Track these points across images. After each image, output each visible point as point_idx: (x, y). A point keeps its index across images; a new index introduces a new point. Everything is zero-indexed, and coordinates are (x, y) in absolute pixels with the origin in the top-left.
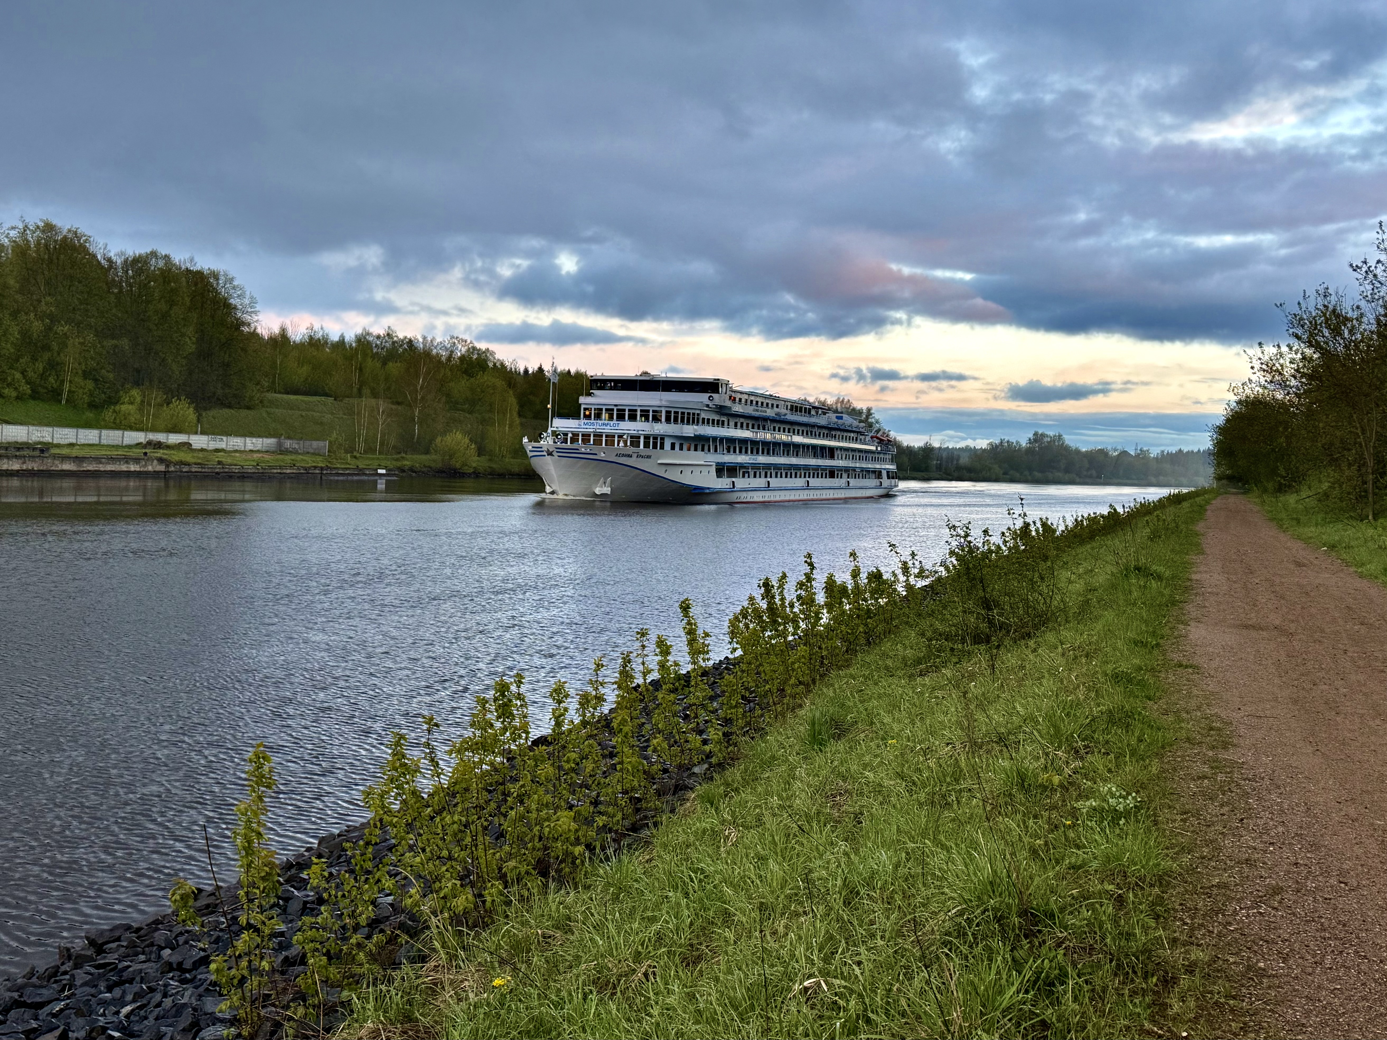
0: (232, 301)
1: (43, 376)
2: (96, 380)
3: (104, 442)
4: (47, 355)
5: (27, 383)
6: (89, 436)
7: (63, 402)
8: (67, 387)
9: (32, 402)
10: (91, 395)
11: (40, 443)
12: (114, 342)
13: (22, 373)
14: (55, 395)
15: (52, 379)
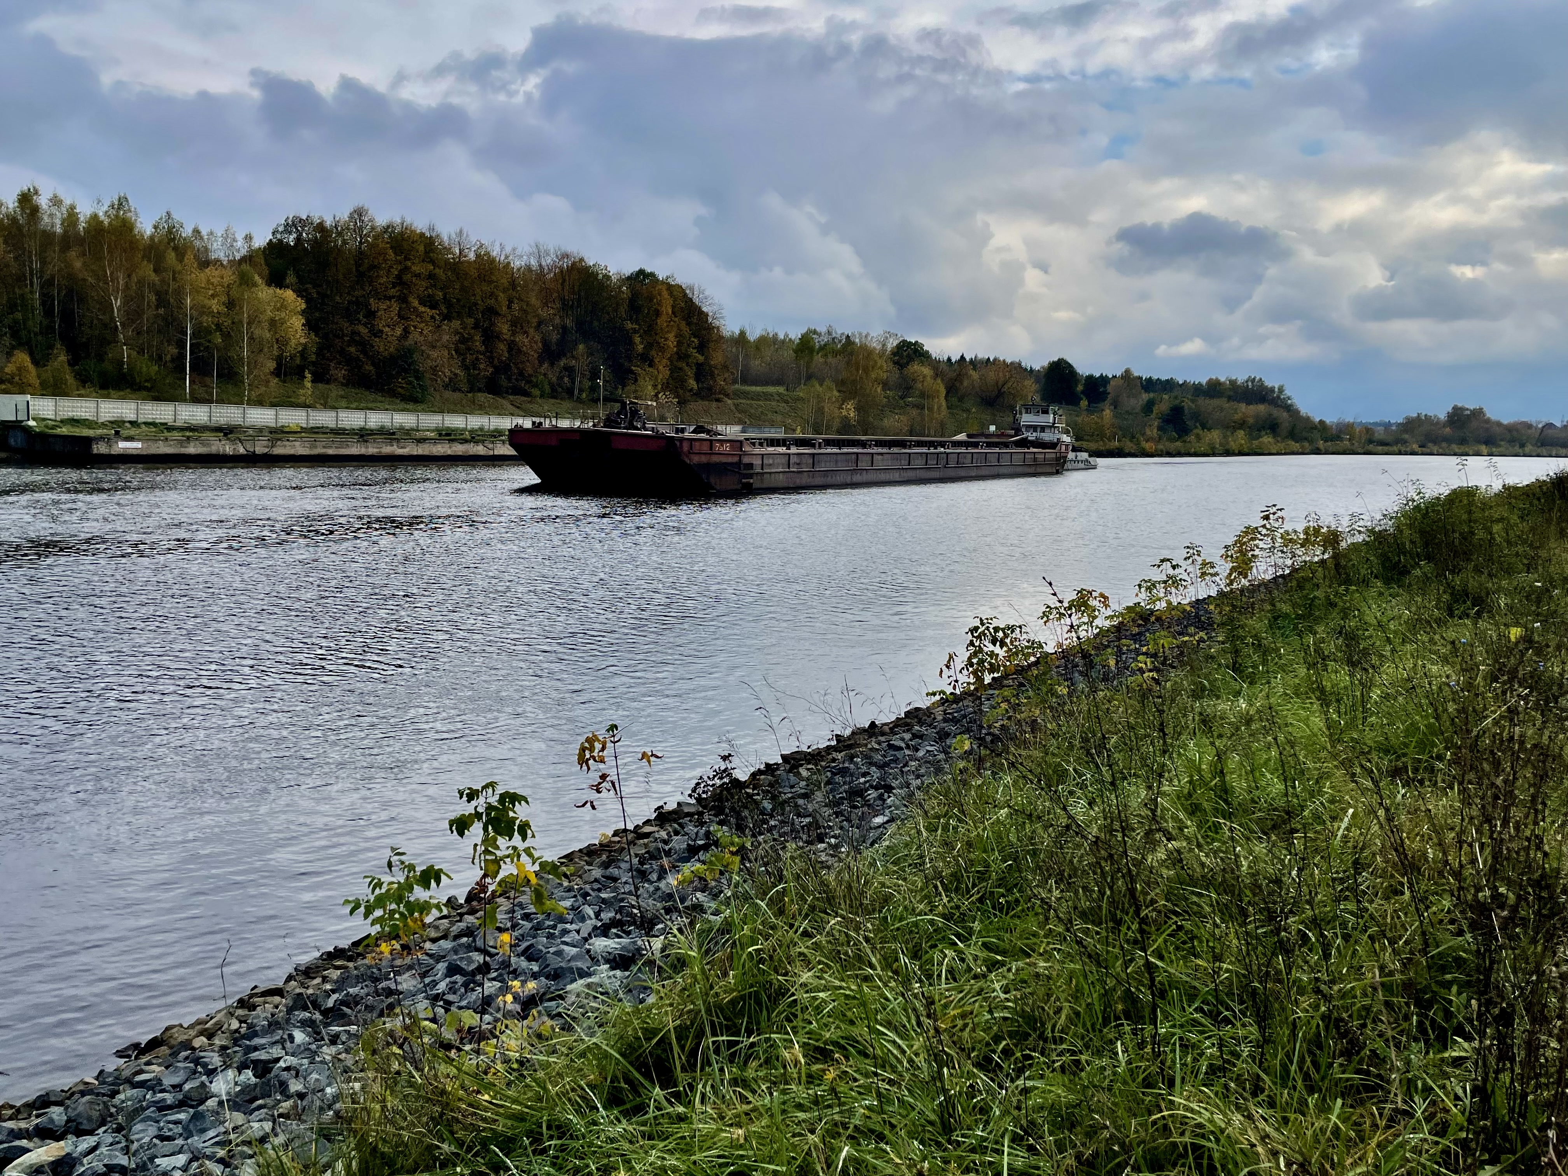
1: (559, 378)
4: (563, 361)
5: (548, 384)
7: (574, 399)
8: (577, 386)
9: (552, 399)
12: (614, 347)
13: (544, 376)
14: (568, 393)
15: (566, 379)
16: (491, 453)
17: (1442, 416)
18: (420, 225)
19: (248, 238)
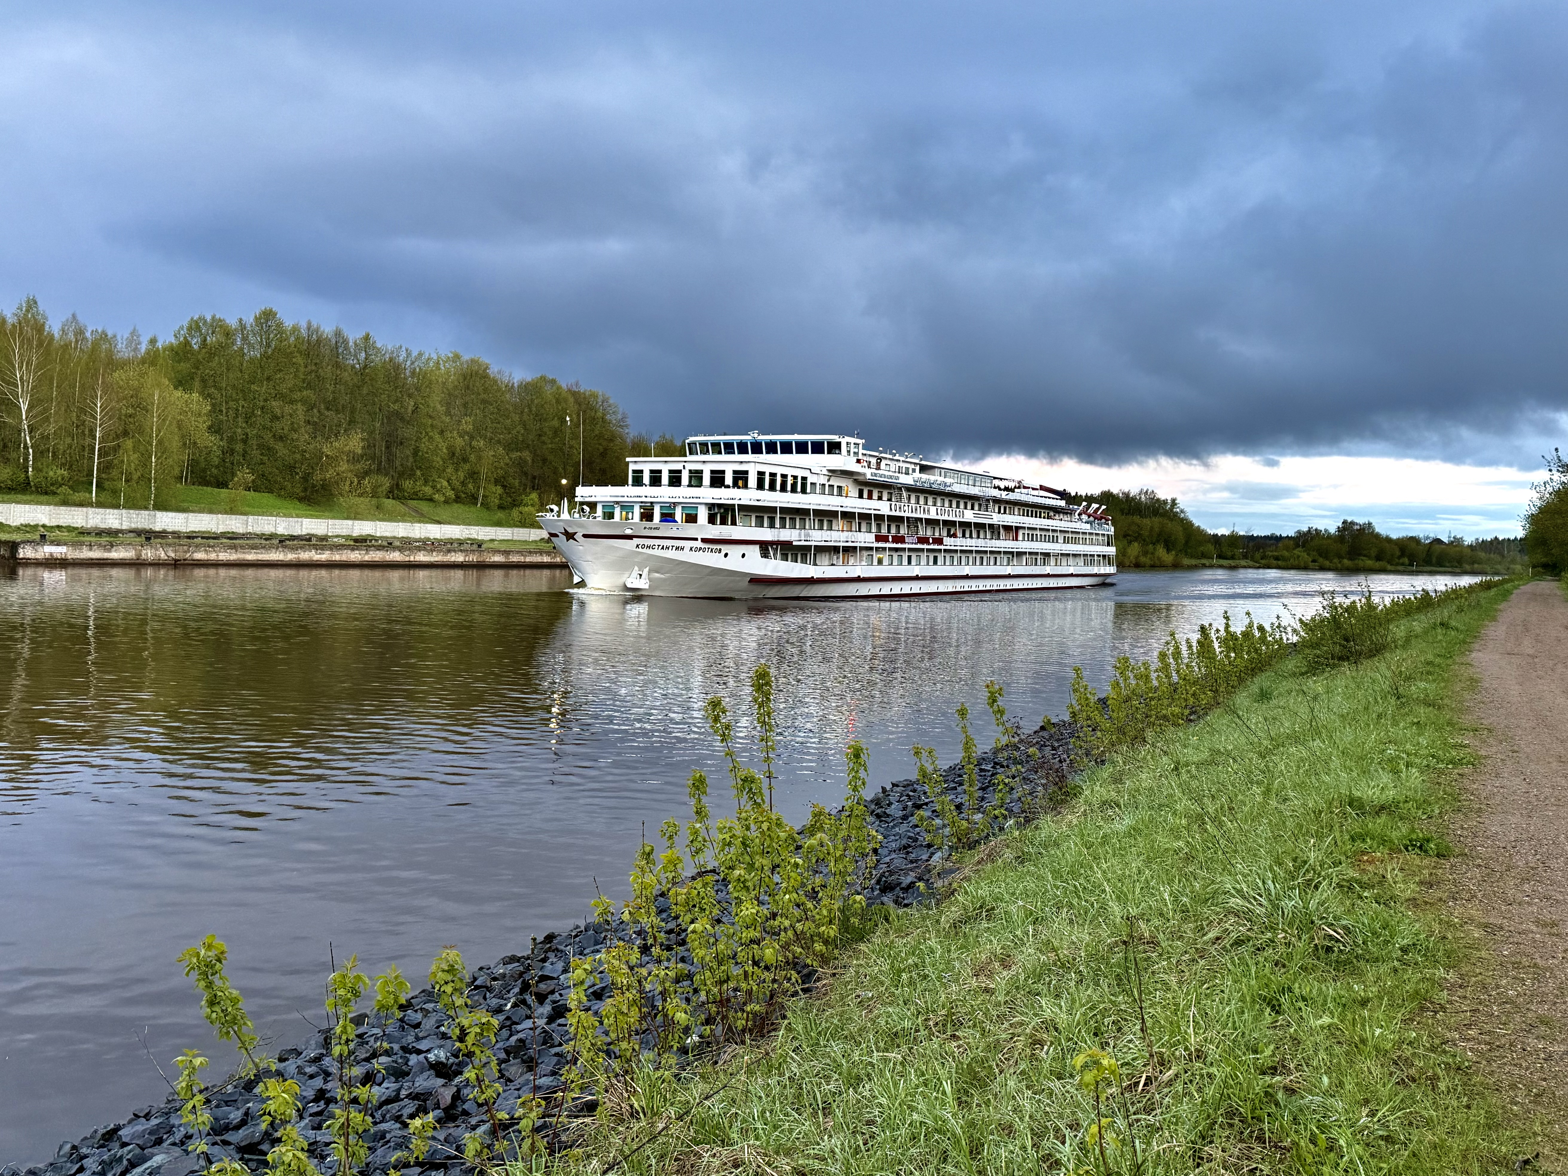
0: (608, 417)
1: (463, 483)
2: (504, 487)
3: (515, 538)
4: (467, 467)
5: (453, 489)
6: (504, 533)
7: (479, 505)
8: (482, 492)
9: (456, 506)
10: (501, 498)
11: (469, 539)
12: (519, 454)
13: (448, 482)
14: (473, 499)
15: (470, 486)
16: (407, 559)
17: (1333, 530)
18: (328, 330)
19: (153, 341)
